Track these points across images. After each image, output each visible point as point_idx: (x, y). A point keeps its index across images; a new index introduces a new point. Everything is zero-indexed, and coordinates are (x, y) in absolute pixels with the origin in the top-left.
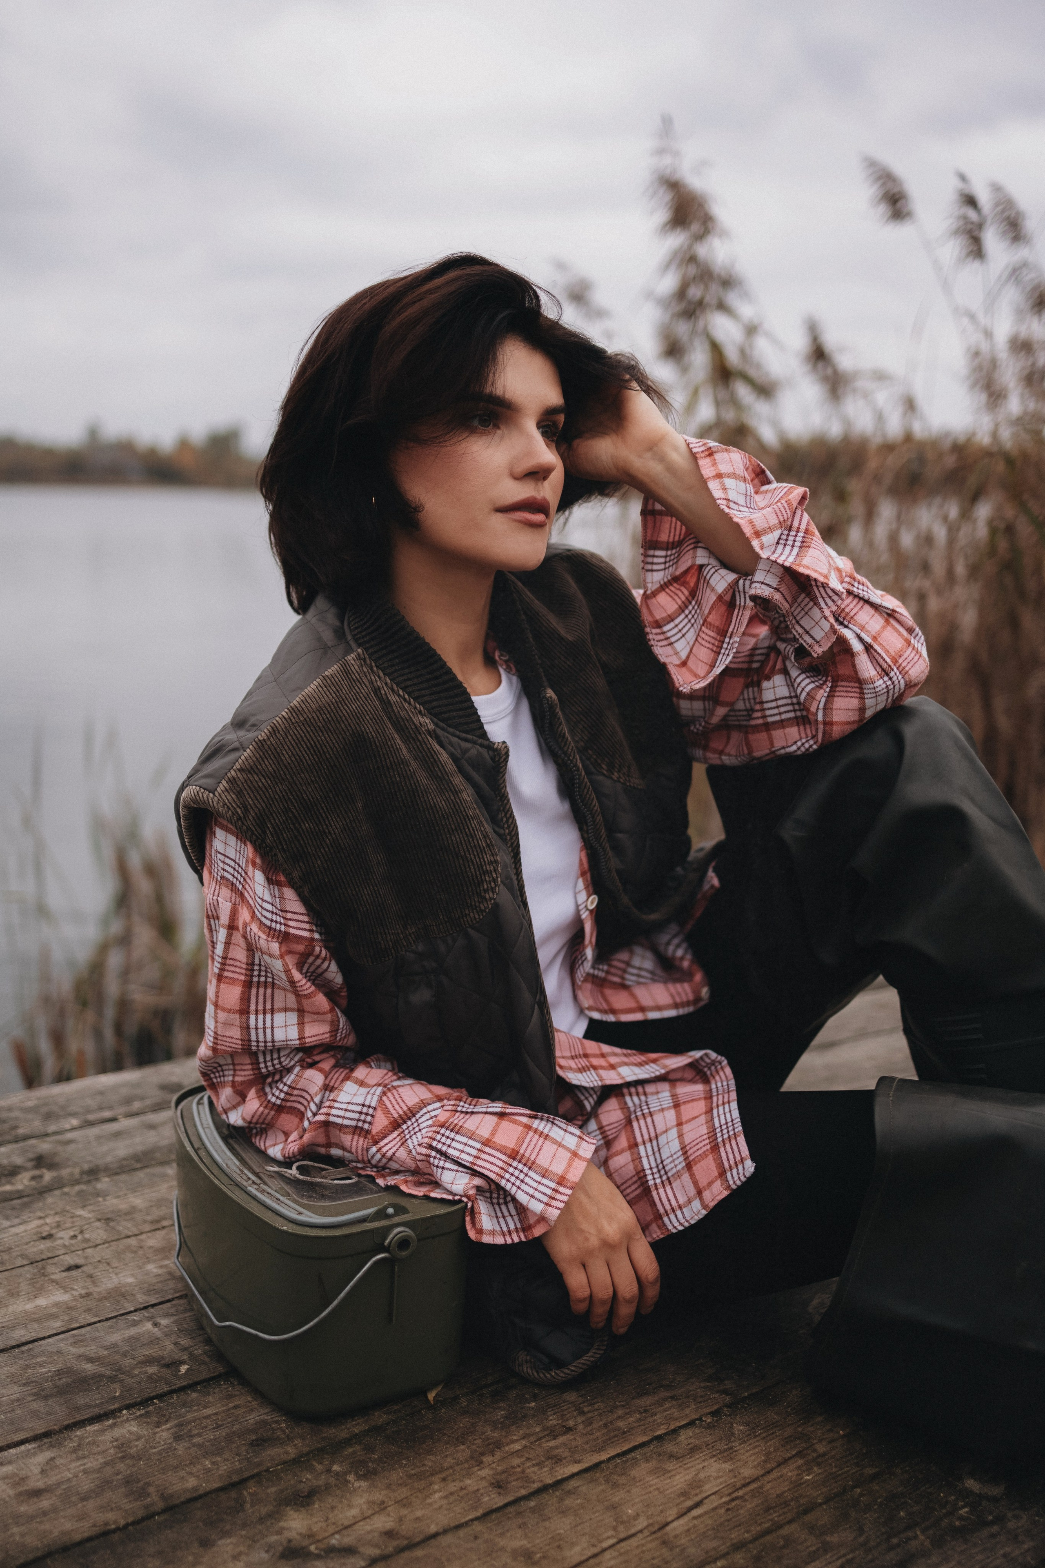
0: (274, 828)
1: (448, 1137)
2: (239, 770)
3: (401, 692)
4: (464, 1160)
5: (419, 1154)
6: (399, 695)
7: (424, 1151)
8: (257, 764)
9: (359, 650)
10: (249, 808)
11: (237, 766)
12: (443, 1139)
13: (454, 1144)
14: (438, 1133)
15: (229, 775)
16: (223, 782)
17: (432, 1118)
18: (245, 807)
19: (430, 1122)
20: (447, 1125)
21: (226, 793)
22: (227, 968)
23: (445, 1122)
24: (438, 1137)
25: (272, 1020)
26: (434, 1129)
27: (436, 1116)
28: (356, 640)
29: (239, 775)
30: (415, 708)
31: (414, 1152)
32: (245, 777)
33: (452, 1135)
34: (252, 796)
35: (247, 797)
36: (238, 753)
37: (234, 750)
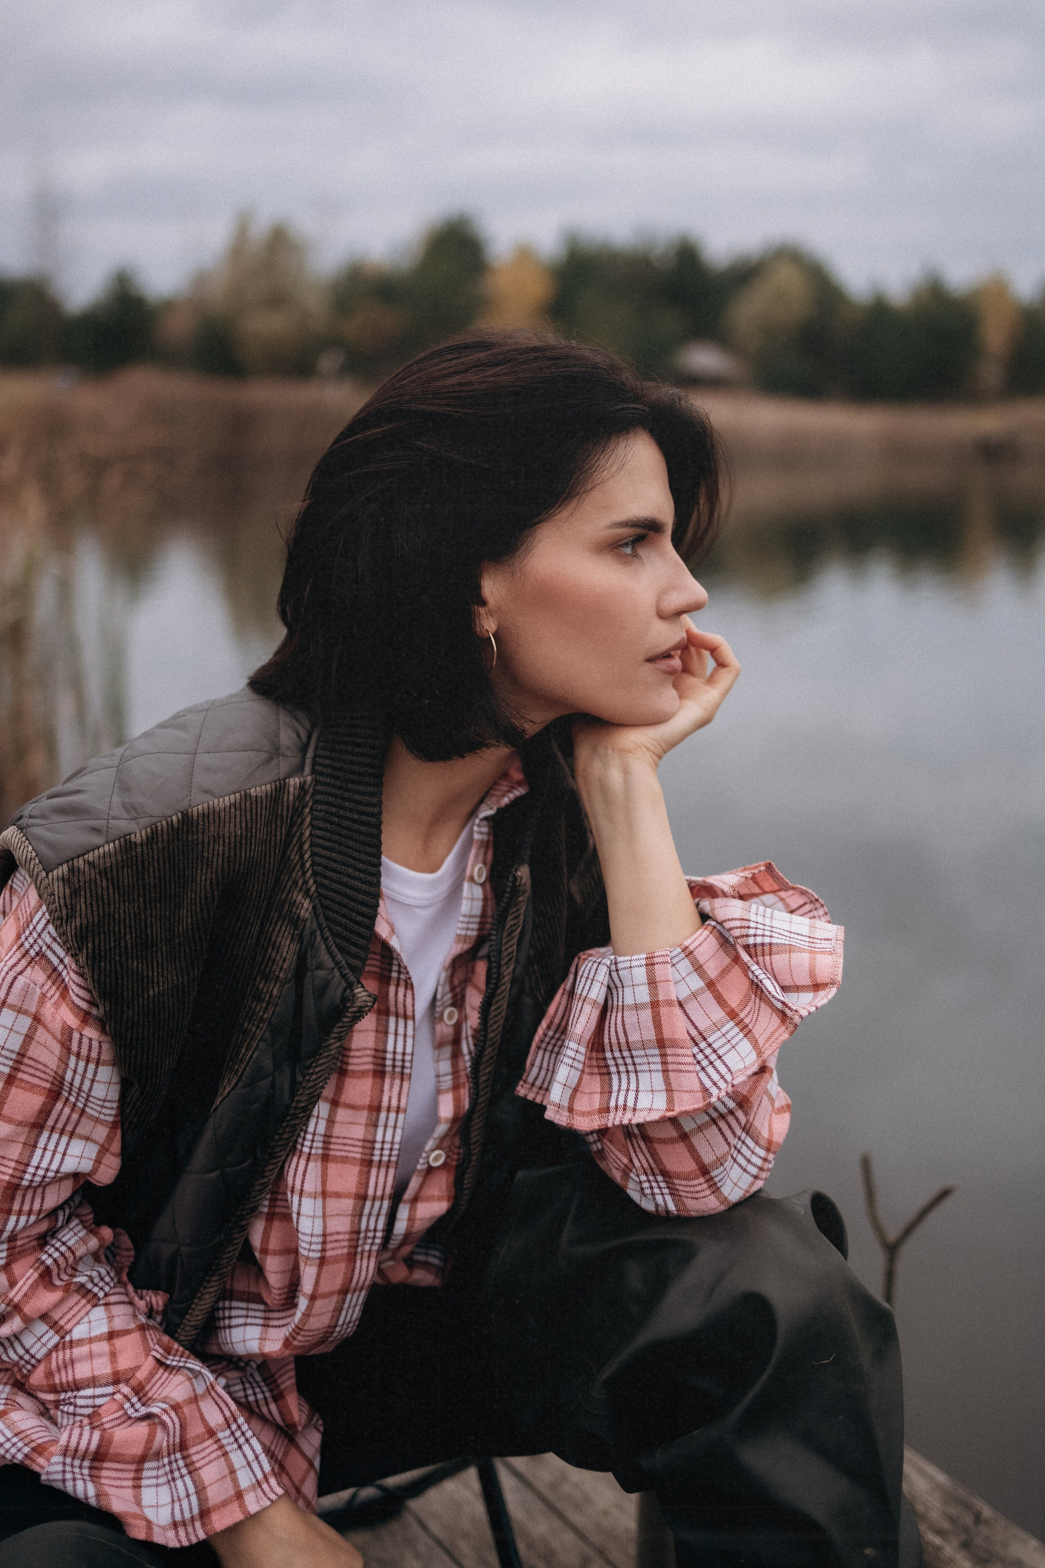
0: (94, 951)
2: (89, 863)
8: (115, 868)
9: (309, 778)
10: (78, 914)
11: (90, 857)
15: (76, 862)
16: (65, 866)
18: (73, 910)
21: (61, 883)
22: (23, 1067)
25: (68, 1144)
28: (314, 764)
29: (87, 870)
32: (93, 875)
34: (88, 902)
35: (82, 900)
36: (98, 840)
37: (96, 830)
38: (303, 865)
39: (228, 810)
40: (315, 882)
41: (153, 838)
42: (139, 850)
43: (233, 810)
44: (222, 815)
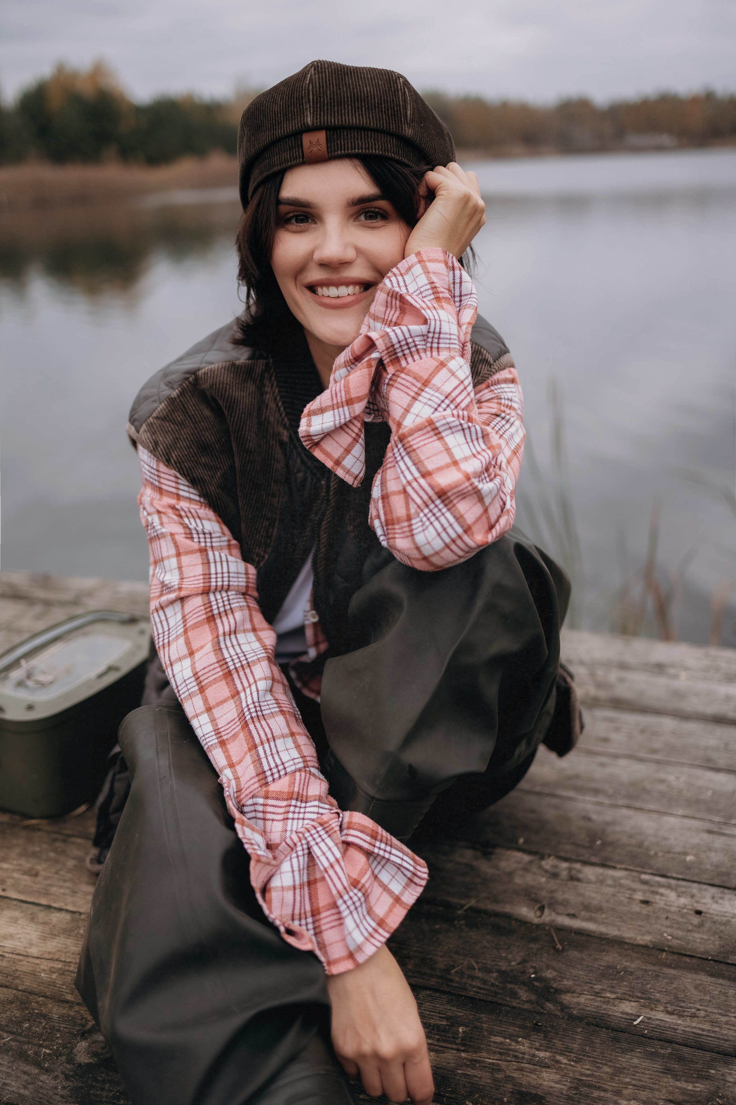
1: (320, 836)
2: (155, 418)
3: (280, 404)
4: (321, 863)
5: (291, 838)
6: (277, 405)
7: (295, 838)
8: (169, 414)
10: (159, 443)
11: (154, 415)
12: (316, 836)
13: (322, 845)
14: (315, 828)
15: (148, 421)
16: (144, 425)
17: (318, 813)
18: (156, 442)
19: (314, 816)
20: (325, 826)
21: (145, 433)
23: (326, 822)
24: (313, 831)
26: (314, 823)
27: (322, 814)
29: (155, 421)
30: (283, 420)
31: (288, 833)
32: (160, 422)
33: (325, 836)
34: (163, 435)
35: (159, 436)
36: (155, 405)
37: (154, 401)
38: (279, 410)
39: (220, 370)
40: (288, 419)
41: (183, 392)
42: (178, 400)
43: (223, 370)
44: (216, 373)
